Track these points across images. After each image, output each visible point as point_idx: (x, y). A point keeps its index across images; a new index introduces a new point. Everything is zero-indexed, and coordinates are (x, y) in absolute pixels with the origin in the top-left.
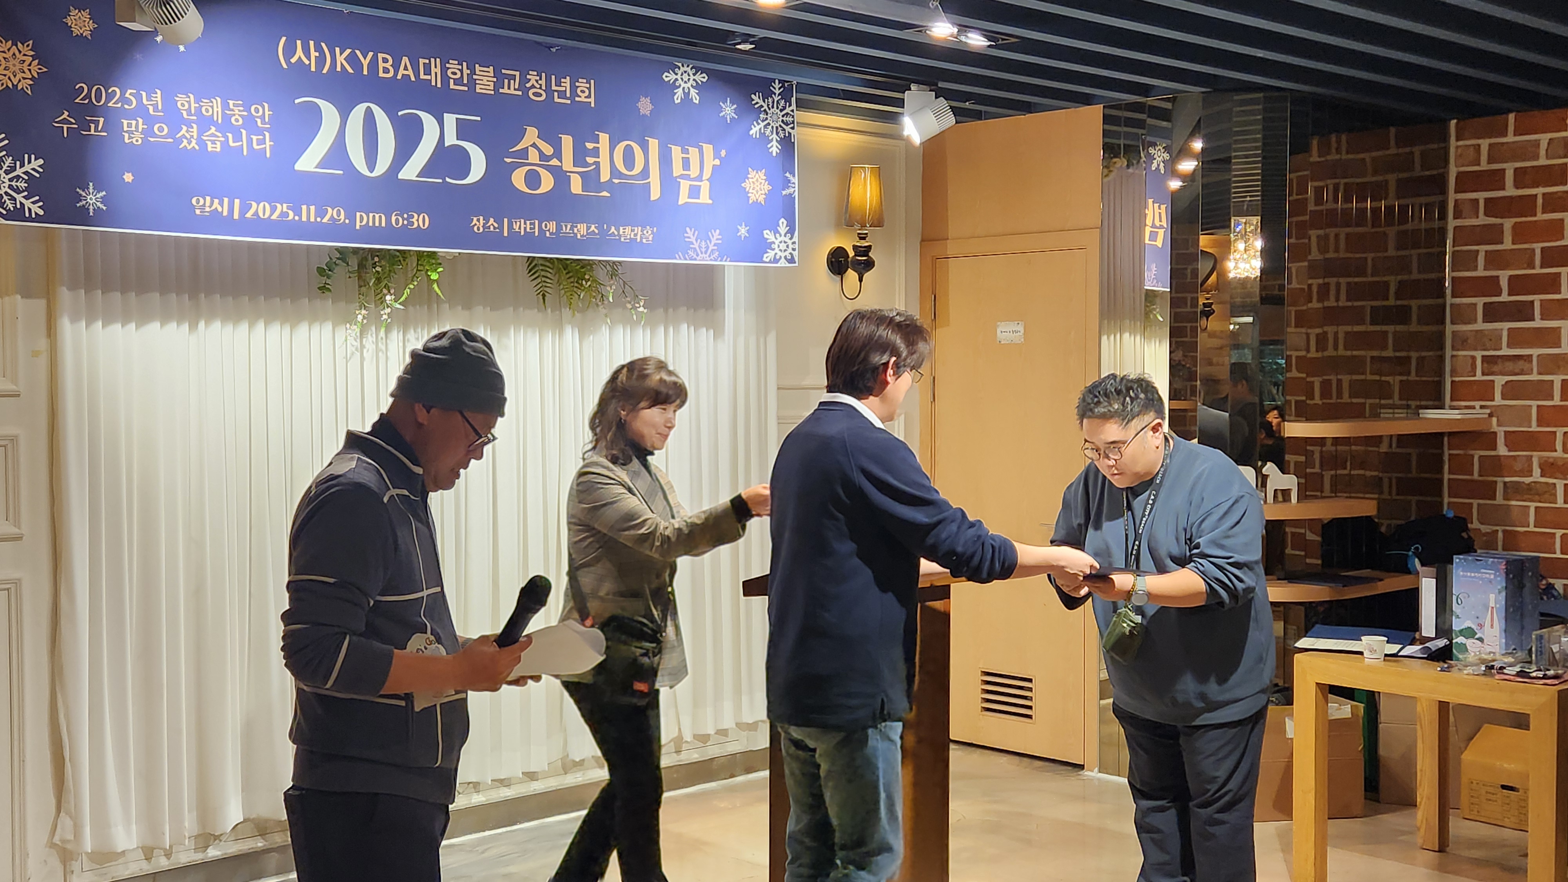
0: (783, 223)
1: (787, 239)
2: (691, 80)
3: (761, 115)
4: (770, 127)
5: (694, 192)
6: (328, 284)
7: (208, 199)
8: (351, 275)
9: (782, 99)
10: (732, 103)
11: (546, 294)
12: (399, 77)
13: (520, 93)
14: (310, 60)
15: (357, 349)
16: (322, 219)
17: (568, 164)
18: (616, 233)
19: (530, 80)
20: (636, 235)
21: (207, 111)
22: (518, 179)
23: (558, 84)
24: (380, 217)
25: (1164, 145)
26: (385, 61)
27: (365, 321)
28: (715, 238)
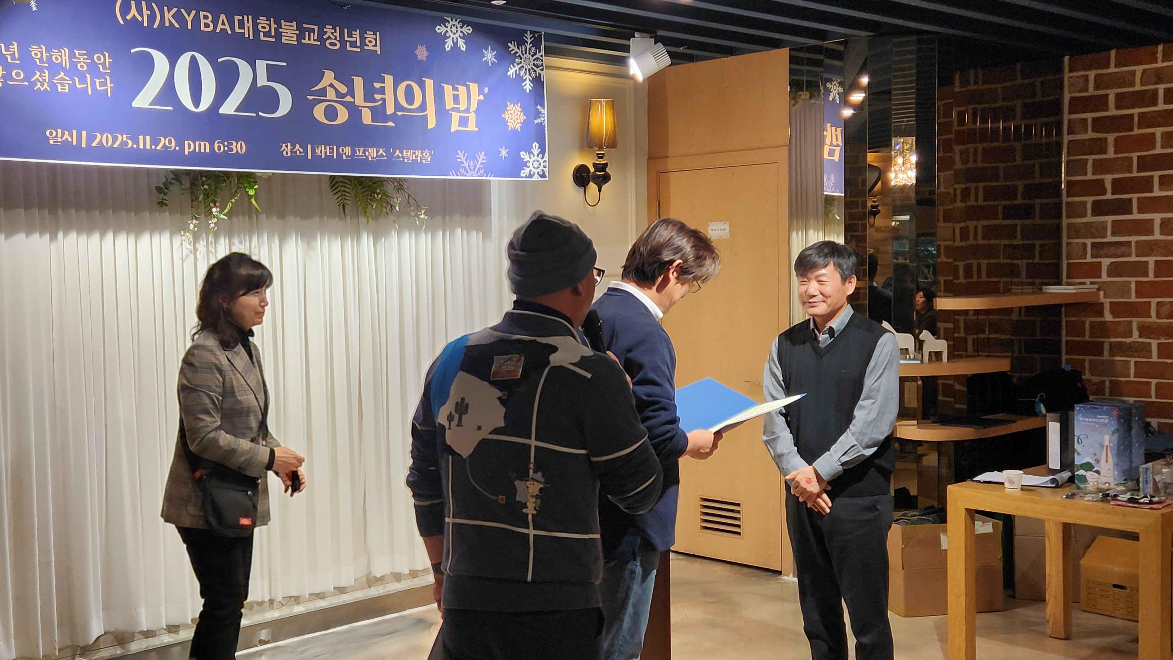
0: (536, 146)
1: (539, 159)
2: (459, 32)
3: (516, 60)
4: (524, 69)
5: (463, 121)
6: (165, 200)
7: (60, 131)
8: (184, 192)
9: (533, 46)
10: (493, 50)
11: (346, 205)
12: (218, 31)
13: (319, 43)
14: (142, 16)
15: (191, 252)
16: (156, 146)
17: (359, 99)
18: (400, 155)
19: (327, 32)
20: (417, 157)
21: (57, 59)
22: (319, 112)
23: (350, 36)
24: (205, 144)
25: (839, 81)
26: (206, 17)
27: (196, 229)
28: (481, 158)
